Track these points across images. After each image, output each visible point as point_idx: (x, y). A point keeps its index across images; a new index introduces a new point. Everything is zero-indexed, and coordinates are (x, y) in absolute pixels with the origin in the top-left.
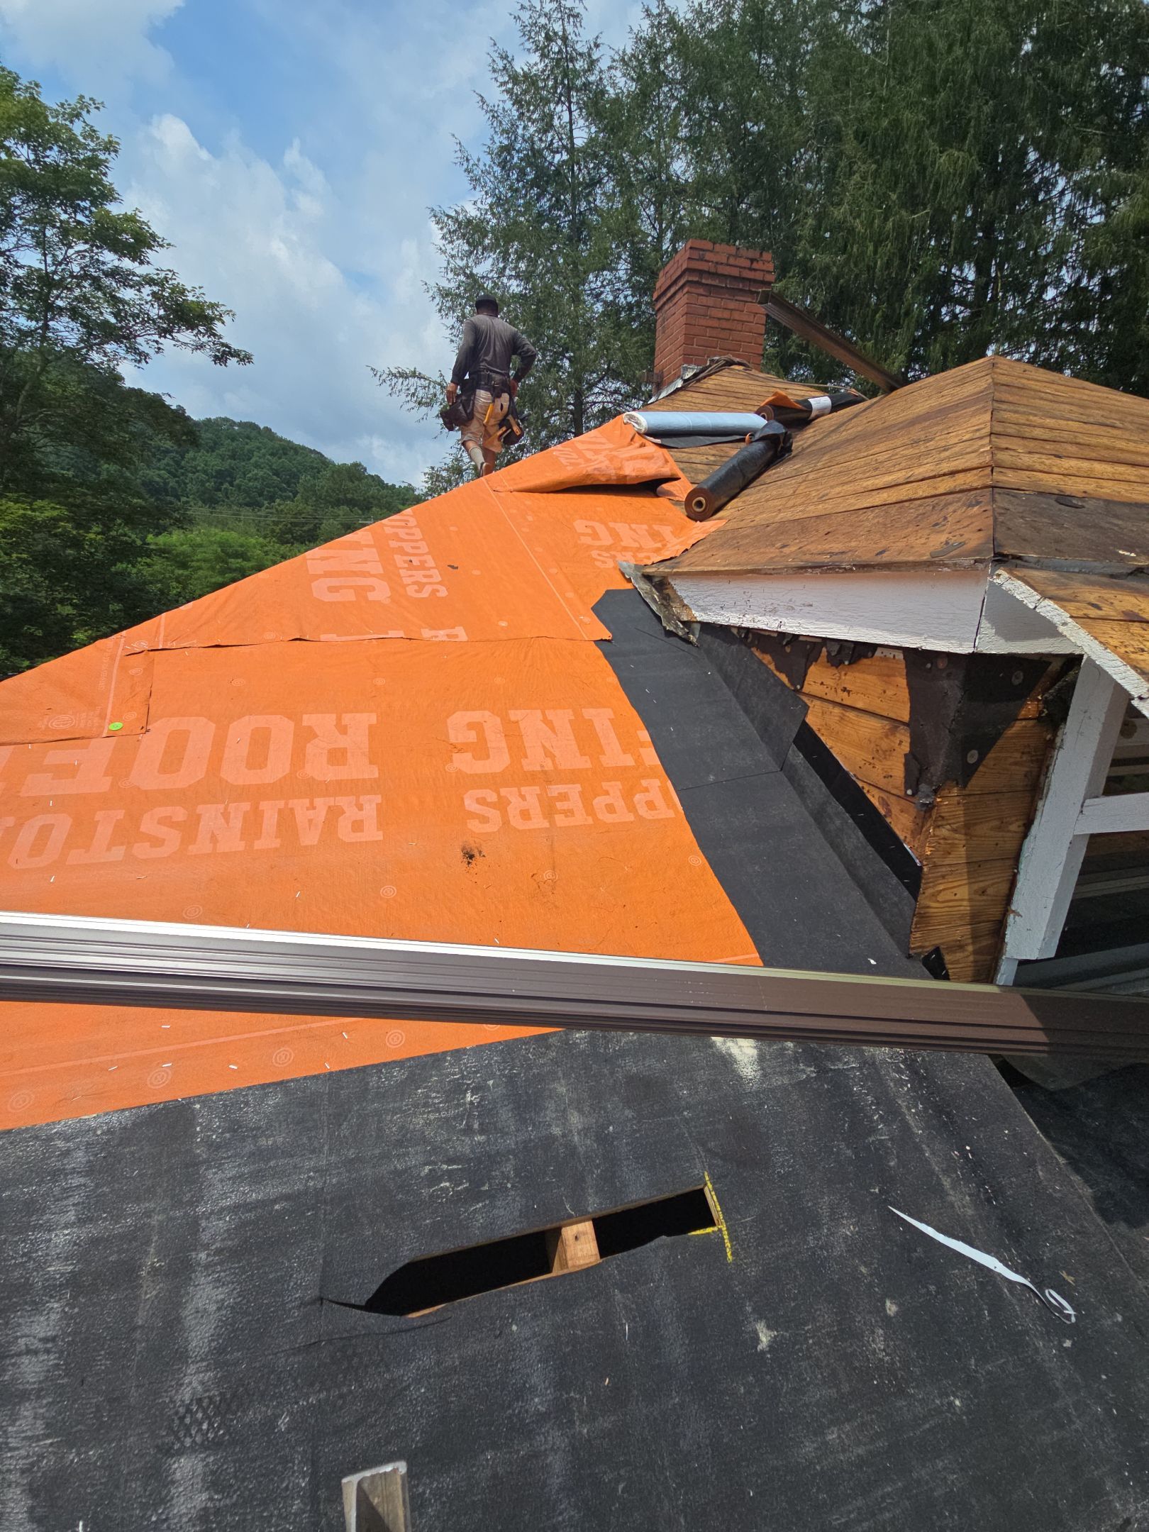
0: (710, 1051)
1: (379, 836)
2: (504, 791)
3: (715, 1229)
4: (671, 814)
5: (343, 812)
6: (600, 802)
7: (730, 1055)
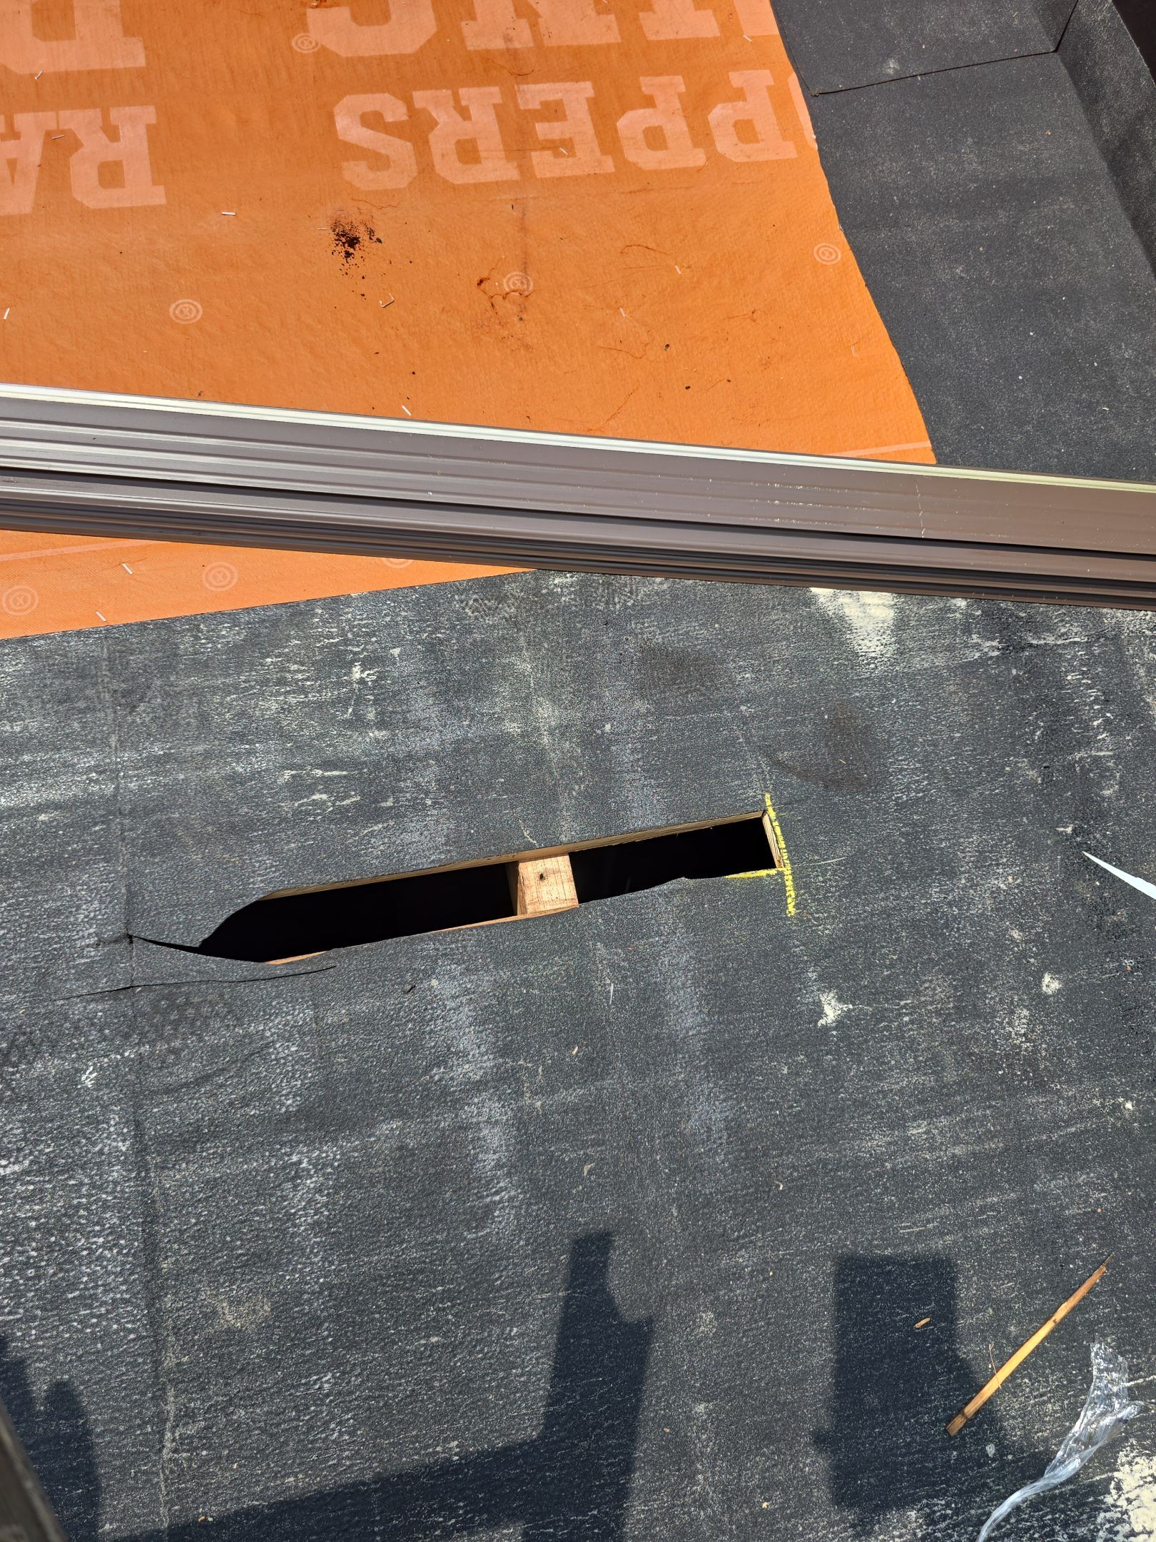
1: (158, 197)
2: (421, 98)
3: (772, 872)
4: (789, 151)
5: (77, 145)
6: (631, 123)
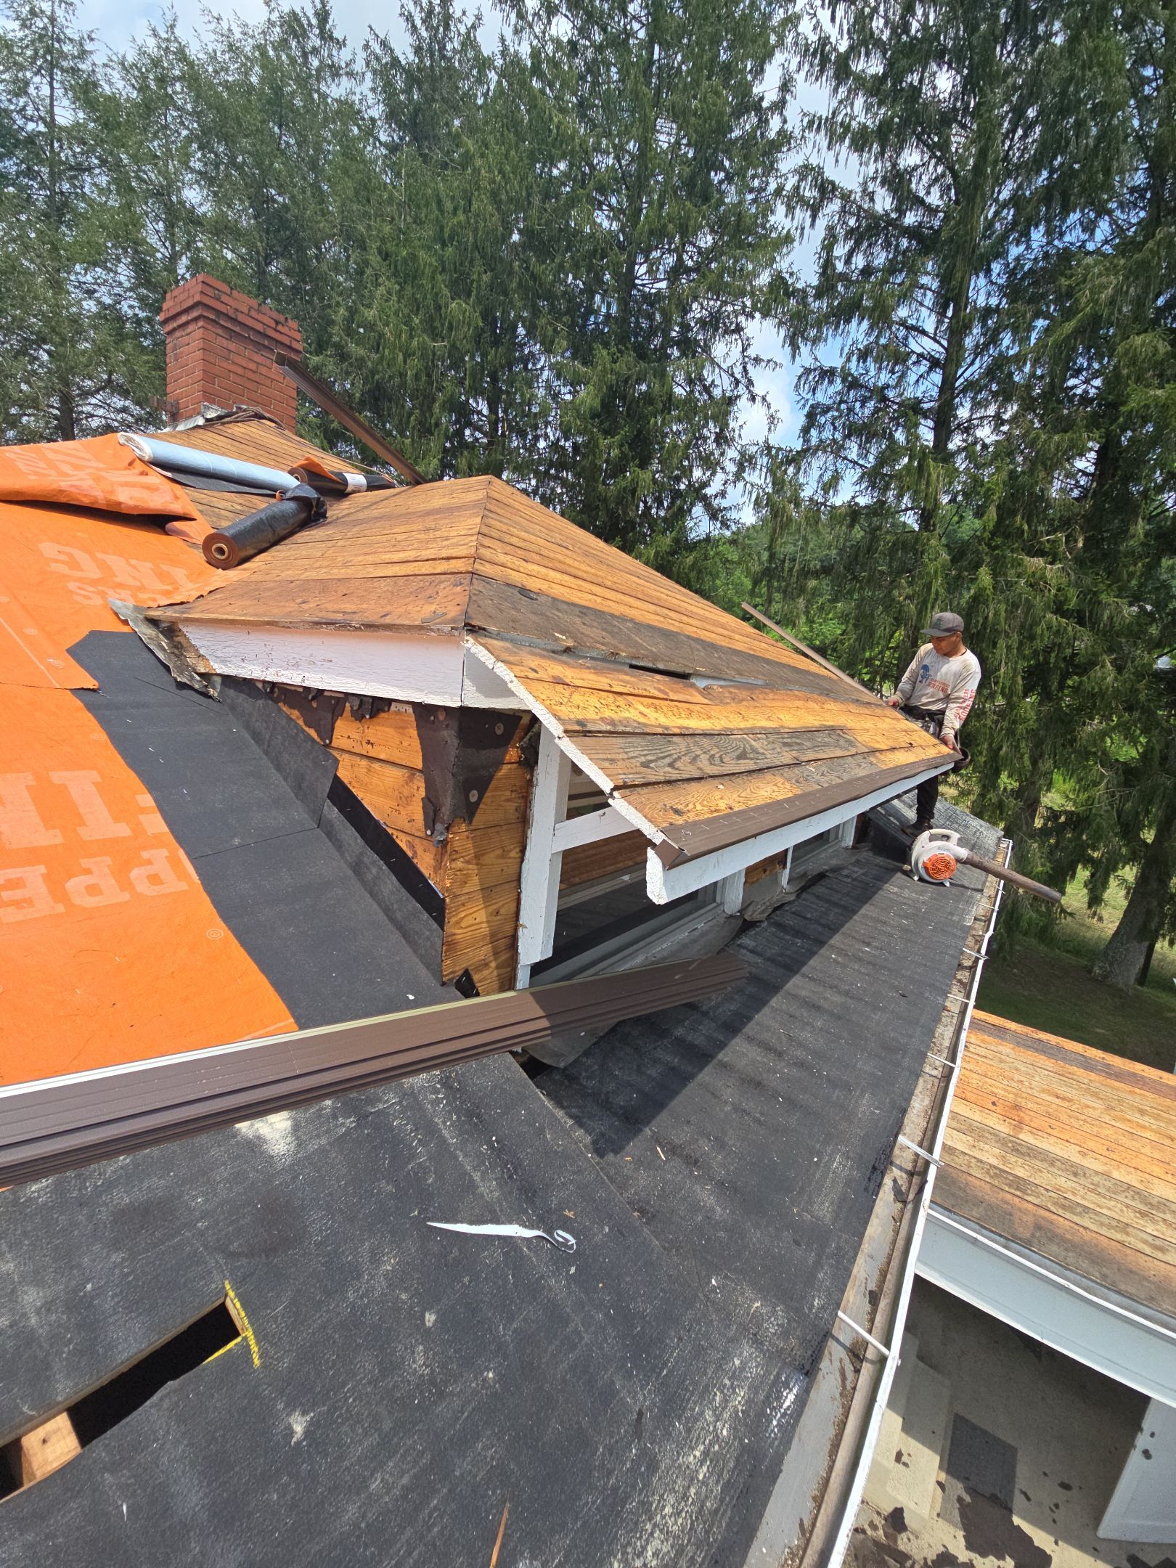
0: (233, 1142)
3: (239, 1339)
4: (183, 886)
7: (259, 1137)
